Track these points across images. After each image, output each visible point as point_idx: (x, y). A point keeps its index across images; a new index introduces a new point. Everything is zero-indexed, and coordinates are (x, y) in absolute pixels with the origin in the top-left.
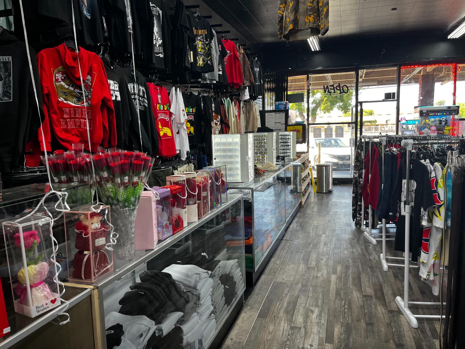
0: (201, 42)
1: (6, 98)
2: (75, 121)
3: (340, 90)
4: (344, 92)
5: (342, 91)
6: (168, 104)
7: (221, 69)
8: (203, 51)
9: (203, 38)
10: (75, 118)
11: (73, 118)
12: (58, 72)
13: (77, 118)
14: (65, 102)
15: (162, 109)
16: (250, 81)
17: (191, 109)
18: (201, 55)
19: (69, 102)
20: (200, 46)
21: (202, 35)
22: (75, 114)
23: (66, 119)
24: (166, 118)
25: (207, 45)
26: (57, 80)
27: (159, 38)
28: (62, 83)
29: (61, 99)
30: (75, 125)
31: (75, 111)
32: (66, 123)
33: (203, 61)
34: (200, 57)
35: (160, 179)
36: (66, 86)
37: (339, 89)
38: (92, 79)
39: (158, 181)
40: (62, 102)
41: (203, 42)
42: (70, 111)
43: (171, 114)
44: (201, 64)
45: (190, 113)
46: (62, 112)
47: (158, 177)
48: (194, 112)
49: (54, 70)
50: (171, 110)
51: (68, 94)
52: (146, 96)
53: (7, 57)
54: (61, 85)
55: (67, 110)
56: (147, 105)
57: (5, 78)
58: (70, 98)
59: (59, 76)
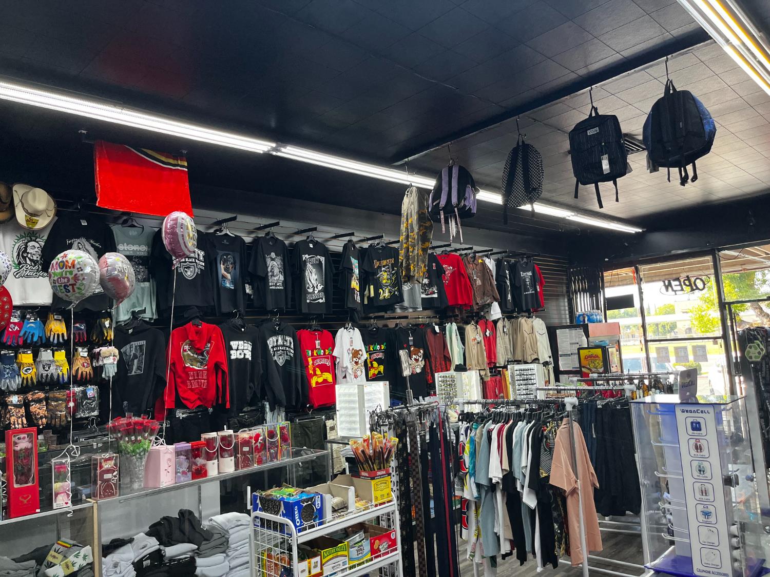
0: (386, 273)
1: (139, 371)
2: (198, 382)
3: (690, 285)
4: (697, 288)
5: (694, 288)
6: (330, 348)
7: (436, 291)
8: (389, 282)
9: (388, 268)
10: (198, 379)
11: (196, 379)
12: (186, 345)
13: (199, 379)
14: (191, 367)
15: (322, 354)
16: (493, 296)
17: (379, 346)
18: (387, 286)
19: (194, 367)
20: (385, 277)
21: (388, 265)
22: (198, 376)
23: (191, 380)
24: (327, 363)
25: (393, 274)
26: (185, 351)
27: (319, 284)
28: (189, 352)
29: (188, 365)
30: (198, 385)
31: (198, 374)
32: (191, 384)
33: (390, 292)
34: (385, 289)
35: (309, 430)
36: (192, 355)
37: (688, 283)
38: (211, 346)
39: (307, 432)
40: (189, 367)
41: (389, 271)
42: (194, 374)
43: (334, 359)
44: (387, 296)
45: (377, 350)
46: (188, 376)
47: (307, 428)
48: (382, 348)
49: (182, 344)
50: (334, 354)
51: (193, 360)
52: (292, 346)
53: (142, 342)
54: (188, 354)
55: (192, 373)
56: (292, 355)
57: (140, 357)
58: (194, 363)
59: (187, 347)
